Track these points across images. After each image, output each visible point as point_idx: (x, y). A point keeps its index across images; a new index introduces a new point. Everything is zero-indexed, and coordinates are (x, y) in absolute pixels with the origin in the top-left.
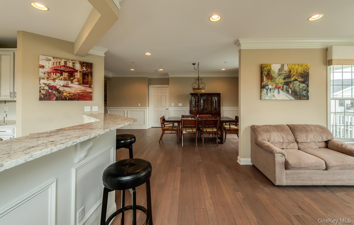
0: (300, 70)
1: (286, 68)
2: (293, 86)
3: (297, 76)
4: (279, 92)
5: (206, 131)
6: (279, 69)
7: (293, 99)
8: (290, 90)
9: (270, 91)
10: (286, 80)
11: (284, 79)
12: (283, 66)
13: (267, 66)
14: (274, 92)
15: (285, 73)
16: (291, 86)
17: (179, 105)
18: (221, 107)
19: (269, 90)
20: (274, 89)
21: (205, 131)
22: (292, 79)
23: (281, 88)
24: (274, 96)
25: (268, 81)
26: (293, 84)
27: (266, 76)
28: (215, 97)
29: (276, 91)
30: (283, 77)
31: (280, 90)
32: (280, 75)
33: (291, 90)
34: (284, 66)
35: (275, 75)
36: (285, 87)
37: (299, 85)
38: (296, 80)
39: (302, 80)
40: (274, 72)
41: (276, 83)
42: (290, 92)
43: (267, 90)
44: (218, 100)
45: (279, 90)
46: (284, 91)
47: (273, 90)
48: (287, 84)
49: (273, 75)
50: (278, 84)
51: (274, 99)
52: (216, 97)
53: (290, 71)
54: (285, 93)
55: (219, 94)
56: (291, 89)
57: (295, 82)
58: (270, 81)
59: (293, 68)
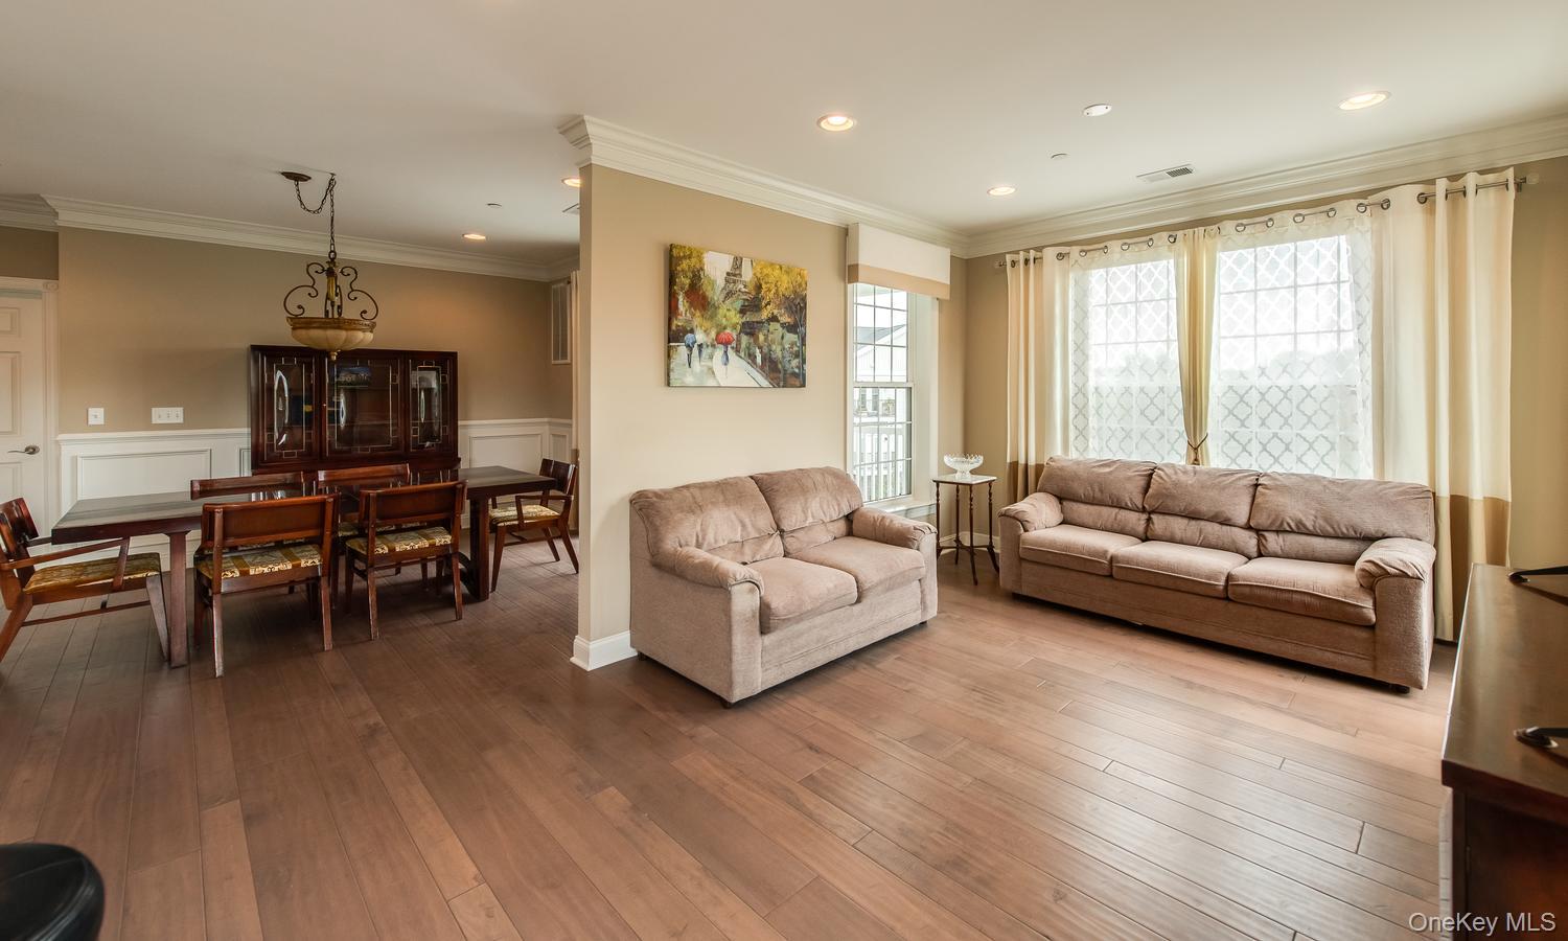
0: (785, 284)
1: (747, 274)
2: (766, 339)
3: (778, 307)
4: (727, 359)
5: (392, 550)
6: (728, 274)
7: (765, 383)
8: (758, 351)
9: (700, 352)
10: (748, 318)
11: (743, 311)
12: (738, 263)
13: (690, 257)
14: (711, 357)
15: (744, 290)
16: (761, 337)
17: (155, 420)
18: (460, 423)
19: (695, 350)
20: (713, 346)
21: (386, 550)
22: (765, 315)
23: (734, 344)
24: (713, 373)
25: (693, 315)
26: (766, 332)
27: (687, 295)
28: (425, 374)
29: (719, 353)
30: (738, 305)
31: (731, 352)
32: (729, 294)
33: (761, 352)
34: (741, 265)
35: (715, 293)
36: (745, 339)
37: (782, 338)
38: (774, 319)
39: (789, 320)
40: (713, 283)
41: (718, 325)
42: (759, 360)
43: (690, 348)
44: (444, 388)
45: (726, 352)
46: (742, 354)
47: (710, 350)
48: (750, 329)
49: (709, 294)
50: (725, 328)
51: (711, 382)
52: (434, 373)
53: (759, 287)
54: (744, 363)
55: (453, 356)
56: (760, 348)
57: (774, 326)
58: (698, 314)
59: (767, 275)
